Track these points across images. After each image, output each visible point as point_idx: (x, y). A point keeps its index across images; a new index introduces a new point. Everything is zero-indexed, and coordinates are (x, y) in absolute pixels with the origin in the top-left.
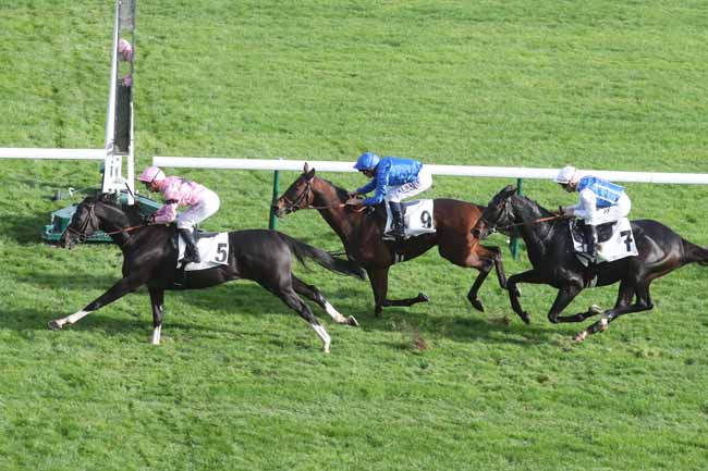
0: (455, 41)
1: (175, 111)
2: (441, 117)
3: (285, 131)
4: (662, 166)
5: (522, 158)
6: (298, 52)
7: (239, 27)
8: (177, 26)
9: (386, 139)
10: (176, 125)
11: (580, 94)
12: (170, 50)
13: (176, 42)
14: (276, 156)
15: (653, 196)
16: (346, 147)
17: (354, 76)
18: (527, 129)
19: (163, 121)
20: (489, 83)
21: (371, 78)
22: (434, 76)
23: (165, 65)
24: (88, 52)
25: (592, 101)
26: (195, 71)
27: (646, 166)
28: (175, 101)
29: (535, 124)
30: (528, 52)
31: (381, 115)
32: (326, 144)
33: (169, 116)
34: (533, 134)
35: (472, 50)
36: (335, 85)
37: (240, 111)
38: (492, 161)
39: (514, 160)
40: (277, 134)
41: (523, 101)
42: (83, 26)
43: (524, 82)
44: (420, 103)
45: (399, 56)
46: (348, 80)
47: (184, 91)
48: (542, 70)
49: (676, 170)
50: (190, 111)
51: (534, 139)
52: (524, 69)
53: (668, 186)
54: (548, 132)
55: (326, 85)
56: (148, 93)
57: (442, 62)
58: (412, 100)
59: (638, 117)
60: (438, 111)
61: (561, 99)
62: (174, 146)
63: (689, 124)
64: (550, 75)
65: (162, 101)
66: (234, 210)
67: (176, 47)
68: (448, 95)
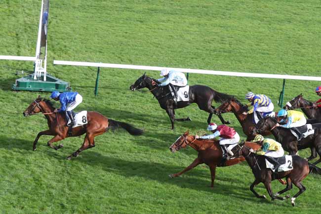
0: (163, 21)
1: (61, 43)
2: (158, 49)
3: (101, 52)
4: (239, 70)
5: (188, 65)
6: (106, 23)
7: (84, 13)
8: (62, 12)
9: (138, 56)
10: (61, 49)
11: (209, 42)
12: (59, 21)
13: (61, 18)
14: (98, 61)
15: (235, 81)
16: (124, 59)
17: (127, 33)
18: (190, 55)
19: (57, 47)
20: (176, 37)
21: (133, 34)
22: (156, 34)
23: (58, 26)
24: (29, 21)
25: (213, 46)
26: (68, 29)
27: (233, 70)
28: (61, 40)
29: (193, 53)
30: (190, 26)
31: (136, 48)
32: (116, 58)
33: (59, 45)
34: (192, 57)
35: (170, 25)
36: (120, 36)
37: (85, 44)
38: (177, 66)
39: (185, 66)
40: (98, 53)
41: (188, 44)
42: (27, 11)
43: (188, 37)
44: (151, 44)
45: (143, 26)
46: (124, 34)
47: (64, 36)
48: (195, 33)
49: (244, 71)
50: (67, 44)
51: (192, 58)
52: (188, 32)
53: (241, 77)
54: (198, 56)
55: (117, 36)
56: (51, 37)
57: (158, 29)
58: (148, 42)
59: (230, 52)
60: (158, 47)
61: (202, 44)
62: (60, 56)
63: (249, 55)
64: (198, 35)
65: (56, 40)
66: (82, 81)
67: (61, 20)
68: (161, 41)
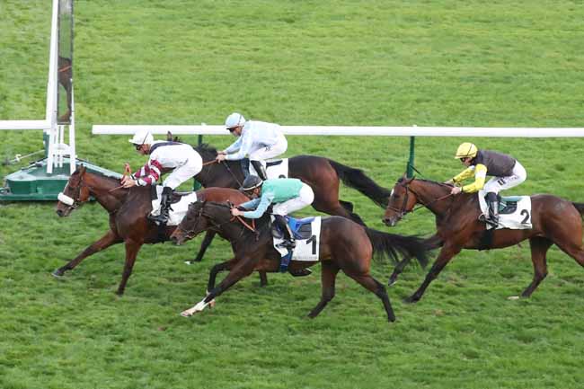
0: (341, 17)
1: (103, 84)
2: (335, 84)
3: (200, 100)
4: (532, 121)
5: (410, 118)
6: (206, 30)
7: (154, 10)
8: (98, 10)
9: (290, 104)
10: (105, 97)
11: (455, 61)
12: (94, 31)
13: (100, 24)
14: (196, 122)
15: (527, 149)
17: (256, 50)
18: (412, 92)
19: (94, 93)
20: (374, 53)
21: (272, 51)
22: (327, 48)
23: (92, 44)
24: (23, 35)
25: (466, 68)
26: (115, 49)
27: (516, 122)
28: (103, 76)
29: (418, 88)
30: (406, 25)
31: (283, 84)
33: (99, 89)
34: (417, 97)
36: (242, 59)
37: (160, 84)
38: (383, 122)
39: (402, 120)
40: (193, 102)
41: (405, 68)
42: (18, 13)
43: (404, 51)
44: (317, 72)
45: (295, 31)
46: (252, 53)
47: (110, 67)
48: (419, 41)
49: (545, 125)
50: (116, 84)
51: (418, 101)
52: (404, 40)
53: (537, 139)
54: (430, 94)
55: (234, 59)
56: (79, 70)
57: (332, 35)
58: (310, 70)
59: (507, 80)
60: (333, 79)
61: (439, 66)
62: (105, 115)
63: (552, 85)
64: (428, 44)
65: (91, 76)
67: (99, 29)
68: (341, 65)
